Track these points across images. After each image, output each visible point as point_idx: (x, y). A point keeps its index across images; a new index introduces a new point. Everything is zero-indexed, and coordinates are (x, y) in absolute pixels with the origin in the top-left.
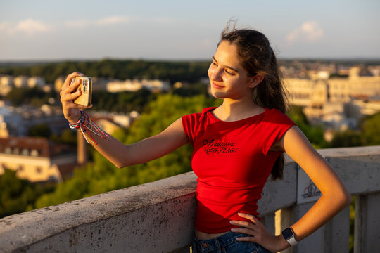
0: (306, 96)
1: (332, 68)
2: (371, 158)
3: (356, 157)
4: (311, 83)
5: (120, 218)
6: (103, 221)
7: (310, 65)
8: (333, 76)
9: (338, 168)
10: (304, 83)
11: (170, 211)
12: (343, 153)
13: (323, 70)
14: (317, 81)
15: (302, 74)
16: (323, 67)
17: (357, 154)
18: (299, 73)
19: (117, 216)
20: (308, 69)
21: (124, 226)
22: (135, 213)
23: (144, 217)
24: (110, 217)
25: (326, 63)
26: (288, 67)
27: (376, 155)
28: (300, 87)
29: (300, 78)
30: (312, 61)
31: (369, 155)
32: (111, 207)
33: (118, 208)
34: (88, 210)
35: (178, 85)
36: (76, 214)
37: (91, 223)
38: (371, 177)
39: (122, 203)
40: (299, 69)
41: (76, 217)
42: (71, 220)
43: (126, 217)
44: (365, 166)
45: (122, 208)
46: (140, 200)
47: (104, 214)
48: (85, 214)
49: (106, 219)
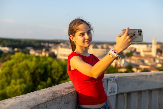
2: (133, 77)
3: (128, 77)
5: (54, 101)
6: (48, 102)
9: (121, 81)
11: (70, 98)
12: (122, 75)
17: (128, 76)
19: (53, 100)
21: (55, 105)
22: (59, 99)
23: (61, 100)
24: (50, 101)
26: (64, 43)
27: (135, 76)
31: (133, 76)
32: (47, 96)
33: (50, 96)
34: (38, 97)
35: (16, 49)
36: (34, 99)
37: (44, 103)
38: (133, 85)
39: (50, 94)
40: (69, 44)
41: (35, 100)
42: (34, 102)
43: (56, 101)
44: (131, 80)
45: (52, 96)
46: (57, 93)
47: (47, 99)
48: (38, 99)
49: (49, 101)
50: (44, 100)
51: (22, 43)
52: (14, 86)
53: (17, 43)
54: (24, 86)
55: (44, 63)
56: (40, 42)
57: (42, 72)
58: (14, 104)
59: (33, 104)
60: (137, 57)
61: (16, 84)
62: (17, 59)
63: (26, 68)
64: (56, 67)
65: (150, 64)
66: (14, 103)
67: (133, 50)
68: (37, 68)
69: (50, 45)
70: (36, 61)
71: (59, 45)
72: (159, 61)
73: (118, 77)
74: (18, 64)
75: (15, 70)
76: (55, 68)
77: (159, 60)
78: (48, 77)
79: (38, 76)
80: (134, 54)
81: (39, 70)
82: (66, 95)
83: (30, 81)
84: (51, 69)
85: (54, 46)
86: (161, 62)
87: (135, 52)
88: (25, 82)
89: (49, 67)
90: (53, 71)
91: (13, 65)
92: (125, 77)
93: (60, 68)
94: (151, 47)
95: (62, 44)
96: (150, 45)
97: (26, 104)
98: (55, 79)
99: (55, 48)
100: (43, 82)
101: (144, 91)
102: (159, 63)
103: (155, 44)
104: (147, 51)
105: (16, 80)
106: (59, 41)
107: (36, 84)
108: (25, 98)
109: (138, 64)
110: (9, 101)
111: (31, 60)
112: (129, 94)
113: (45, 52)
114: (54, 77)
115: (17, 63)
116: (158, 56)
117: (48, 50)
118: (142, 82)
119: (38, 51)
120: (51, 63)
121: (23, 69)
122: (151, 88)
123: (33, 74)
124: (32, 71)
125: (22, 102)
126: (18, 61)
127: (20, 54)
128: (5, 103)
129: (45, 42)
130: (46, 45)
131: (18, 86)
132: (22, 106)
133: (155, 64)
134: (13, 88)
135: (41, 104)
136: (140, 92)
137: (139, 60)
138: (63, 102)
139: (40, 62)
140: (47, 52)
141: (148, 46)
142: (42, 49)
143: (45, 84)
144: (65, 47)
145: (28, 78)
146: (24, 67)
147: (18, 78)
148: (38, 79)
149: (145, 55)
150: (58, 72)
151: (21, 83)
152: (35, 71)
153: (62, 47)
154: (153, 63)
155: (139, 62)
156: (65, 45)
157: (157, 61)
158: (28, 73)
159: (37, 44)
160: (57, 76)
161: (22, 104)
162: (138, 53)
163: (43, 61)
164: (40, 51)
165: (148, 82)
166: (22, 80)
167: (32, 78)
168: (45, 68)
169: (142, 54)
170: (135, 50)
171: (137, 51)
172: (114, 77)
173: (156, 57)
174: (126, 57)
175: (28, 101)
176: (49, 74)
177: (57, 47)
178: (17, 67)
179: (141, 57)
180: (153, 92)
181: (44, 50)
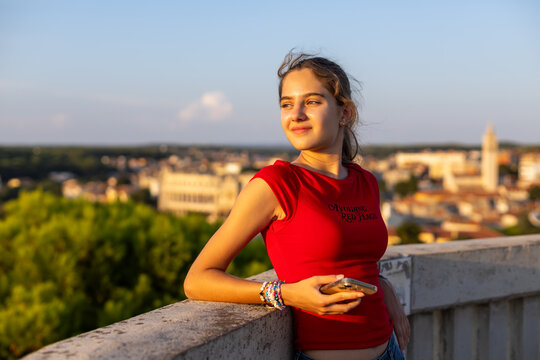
0: (209, 199)
1: (244, 159)
3: (443, 254)
4: (215, 180)
7: (214, 154)
8: (245, 170)
9: (424, 269)
10: (206, 179)
11: (273, 329)
13: (232, 162)
14: (224, 177)
15: (203, 167)
16: (232, 157)
18: (199, 165)
20: (211, 160)
21: (231, 352)
22: (241, 332)
23: (249, 337)
25: (236, 151)
26: (182, 156)
28: (201, 184)
29: (201, 173)
30: (217, 149)
32: (201, 324)
33: (214, 325)
34: (171, 329)
35: (14, 183)
36: (162, 336)
37: (199, 347)
38: (461, 283)
39: (210, 318)
40: (199, 160)
41: (166, 339)
42: (165, 343)
43: (233, 338)
44: (455, 266)
45: (218, 324)
46: (231, 314)
47: (204, 335)
48: (175, 335)
49: (214, 340)
50: (197, 338)
51: (35, 160)
52: (21, 307)
53: (17, 162)
54: (59, 305)
55: (124, 224)
56: (98, 153)
57: (118, 255)
58: (99, 352)
59: (165, 352)
60: (432, 194)
61: (28, 302)
62: (27, 215)
63: (62, 244)
64: (166, 235)
65: (477, 218)
66: (99, 349)
67: (418, 171)
68: (100, 243)
69: (134, 164)
70: (96, 220)
71: (163, 162)
72: (510, 206)
73: (412, 257)
74: (33, 231)
75: (23, 251)
76: (164, 241)
77: (509, 201)
78: (137, 272)
79: (104, 269)
80: (424, 185)
81: (108, 251)
82: (261, 318)
83: (76, 289)
84: (150, 244)
85: (147, 165)
86: (516, 208)
87: (428, 178)
88: (60, 294)
89: (141, 236)
90: (157, 251)
91: (14, 233)
92: (433, 255)
93: (180, 239)
94: (480, 159)
95: (174, 159)
96: (475, 154)
97: (139, 351)
98: (163, 280)
99: (151, 174)
100: (120, 292)
101: (498, 301)
102: (510, 213)
103: (491, 150)
104: (467, 175)
105: (28, 288)
106: (164, 151)
107: (100, 299)
108: (129, 334)
109: (437, 218)
110: (79, 345)
111: (79, 216)
112: (447, 313)
113: (118, 187)
114: (162, 272)
115: (28, 227)
116: (503, 190)
117: (125, 180)
118: (492, 271)
119: (91, 185)
120: (147, 225)
121: (51, 248)
122: (520, 289)
123: (85, 265)
124: (83, 254)
125: (124, 345)
126: (31, 221)
127: (36, 196)
128: (66, 352)
129: (114, 153)
130: (121, 162)
131: (37, 308)
132: (129, 357)
133: (493, 215)
134: (18, 314)
135: (191, 349)
136: (483, 306)
137: (440, 203)
138: (254, 344)
139: (109, 223)
140: (124, 186)
141: (468, 158)
142: (105, 180)
143: (129, 296)
144: (186, 170)
145: (71, 279)
146: (53, 242)
147: (35, 281)
148: (106, 280)
149: (461, 187)
150: (173, 254)
151: (46, 298)
152: (91, 253)
153: (174, 168)
154: (487, 214)
155: (439, 212)
156: (187, 161)
157: (502, 207)
158: (67, 263)
159: (89, 162)
160: (170, 269)
161: (127, 351)
162: (438, 183)
163: (119, 219)
164: (100, 186)
165: (509, 270)
166: (49, 286)
167: (84, 277)
168: (128, 242)
169: (451, 184)
170: (426, 170)
171: (434, 173)
172: (400, 256)
173: (497, 194)
174: (396, 197)
175: (146, 343)
176: (142, 262)
177: (159, 169)
178: (29, 240)
179: (447, 194)
180: (527, 305)
181: (112, 181)
